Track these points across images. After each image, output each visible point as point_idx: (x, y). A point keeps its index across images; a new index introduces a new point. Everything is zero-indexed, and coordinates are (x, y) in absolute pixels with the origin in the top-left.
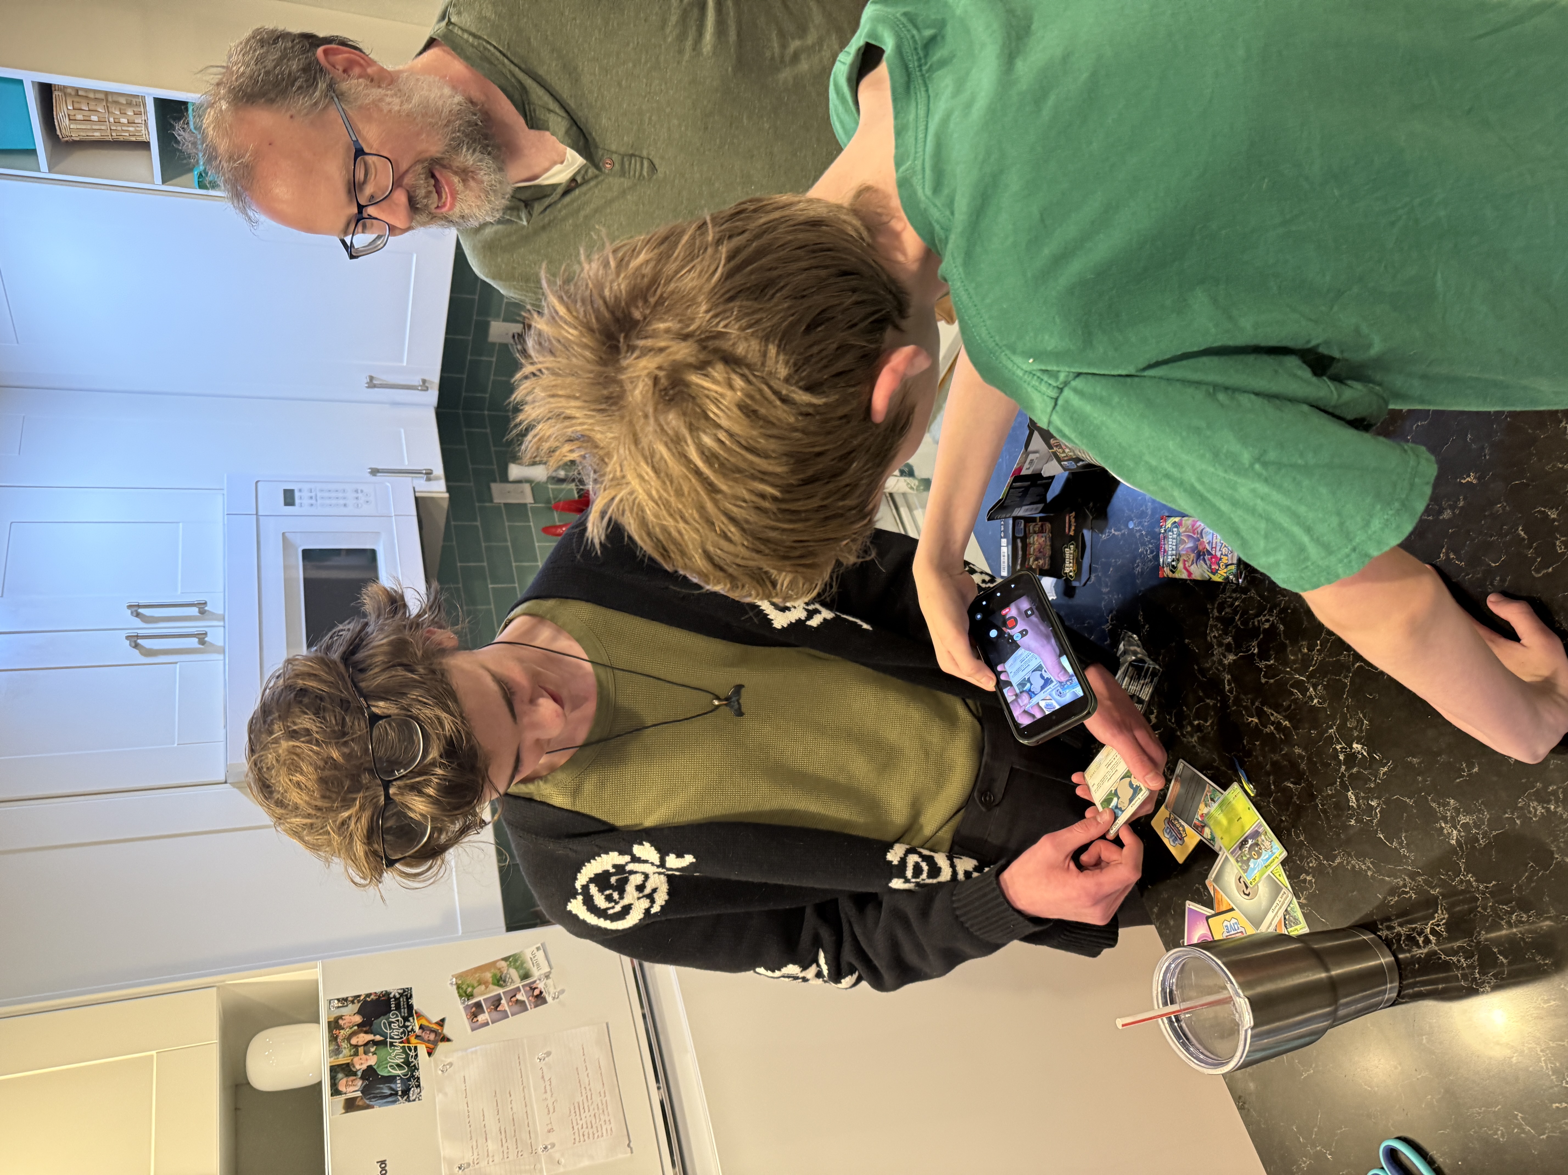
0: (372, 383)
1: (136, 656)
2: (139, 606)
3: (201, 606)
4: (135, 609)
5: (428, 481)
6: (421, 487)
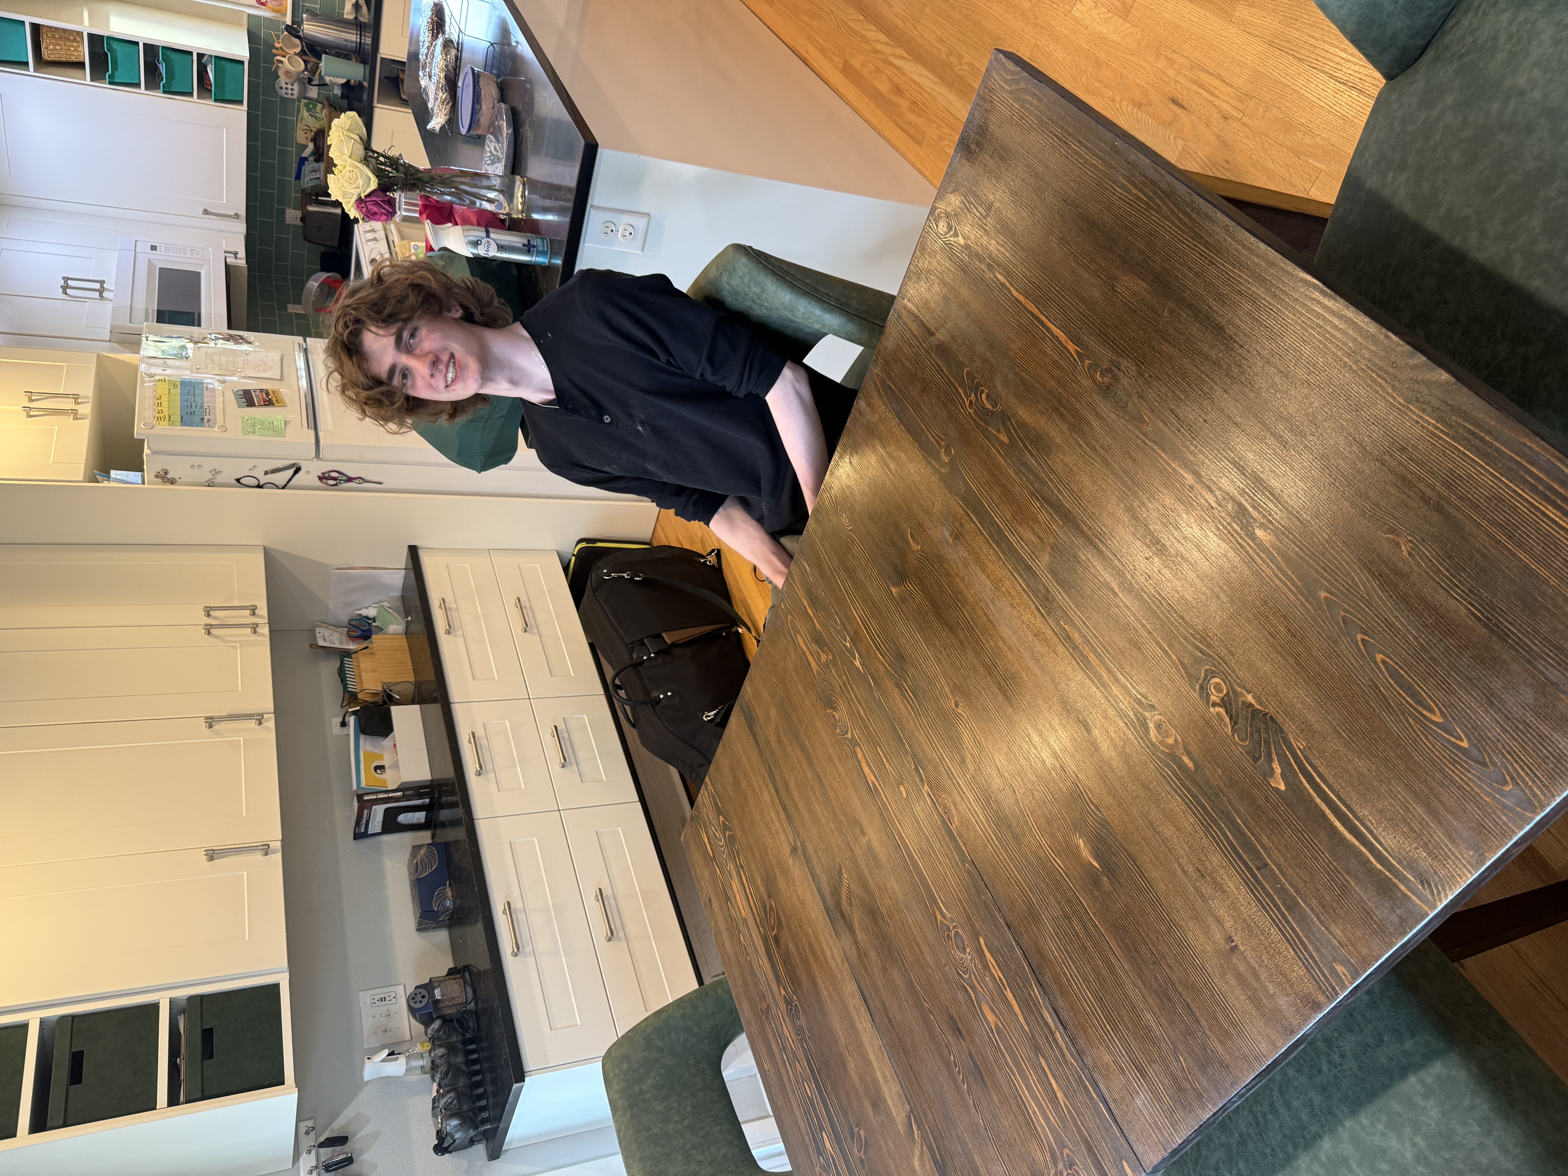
0: (206, 212)
1: (66, 297)
2: (68, 279)
3: (102, 282)
4: (66, 279)
5: (236, 258)
6: (231, 260)
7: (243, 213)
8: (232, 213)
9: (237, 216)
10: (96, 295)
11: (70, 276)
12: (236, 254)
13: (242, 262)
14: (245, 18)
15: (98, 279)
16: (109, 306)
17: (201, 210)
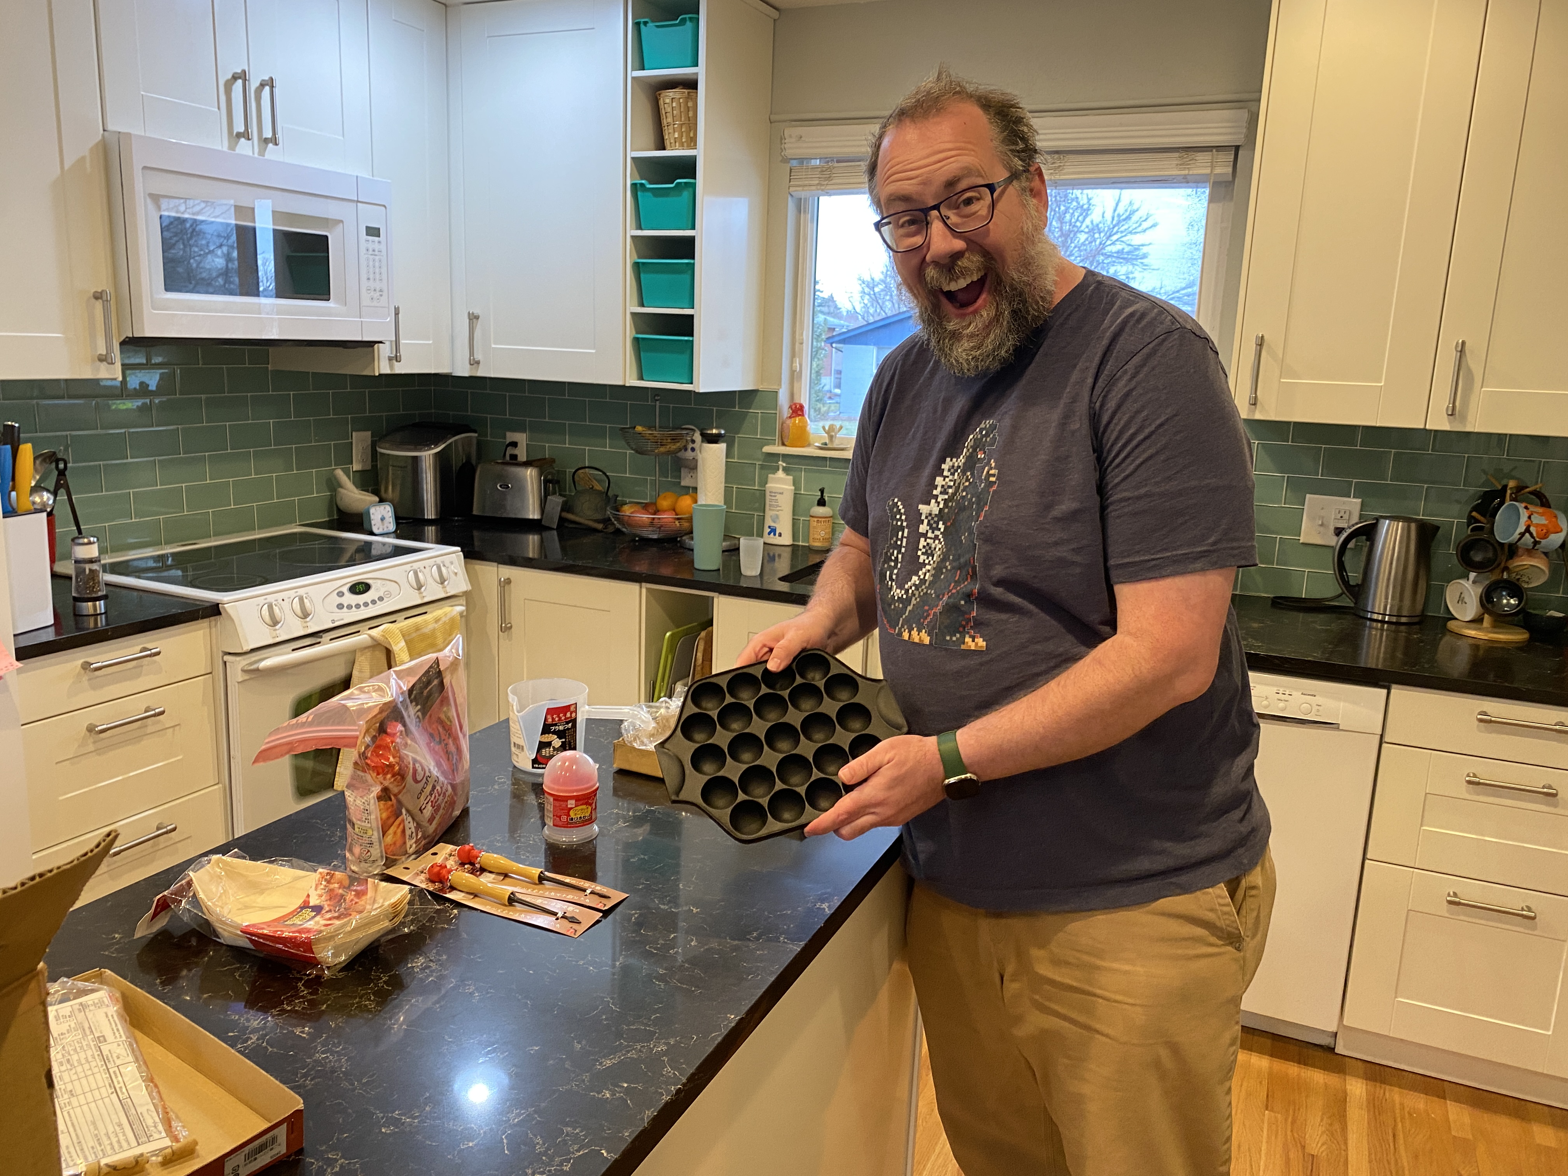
0: (473, 318)
1: (226, 75)
2: (272, 87)
3: (274, 141)
4: (269, 83)
5: (390, 359)
6: (384, 351)
7: (481, 373)
8: (478, 356)
9: (475, 363)
10: (240, 127)
11: (277, 91)
12: (397, 359)
13: (383, 368)
14: (773, 387)
15: (279, 135)
16: (223, 145)
17: (477, 311)
